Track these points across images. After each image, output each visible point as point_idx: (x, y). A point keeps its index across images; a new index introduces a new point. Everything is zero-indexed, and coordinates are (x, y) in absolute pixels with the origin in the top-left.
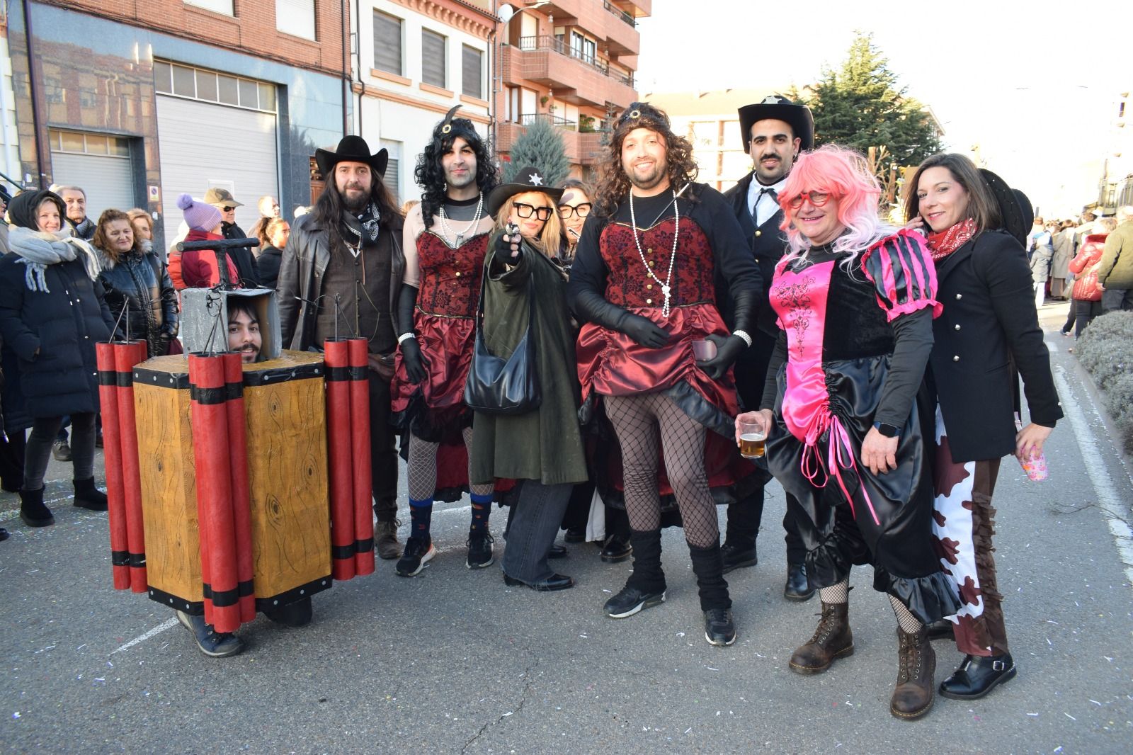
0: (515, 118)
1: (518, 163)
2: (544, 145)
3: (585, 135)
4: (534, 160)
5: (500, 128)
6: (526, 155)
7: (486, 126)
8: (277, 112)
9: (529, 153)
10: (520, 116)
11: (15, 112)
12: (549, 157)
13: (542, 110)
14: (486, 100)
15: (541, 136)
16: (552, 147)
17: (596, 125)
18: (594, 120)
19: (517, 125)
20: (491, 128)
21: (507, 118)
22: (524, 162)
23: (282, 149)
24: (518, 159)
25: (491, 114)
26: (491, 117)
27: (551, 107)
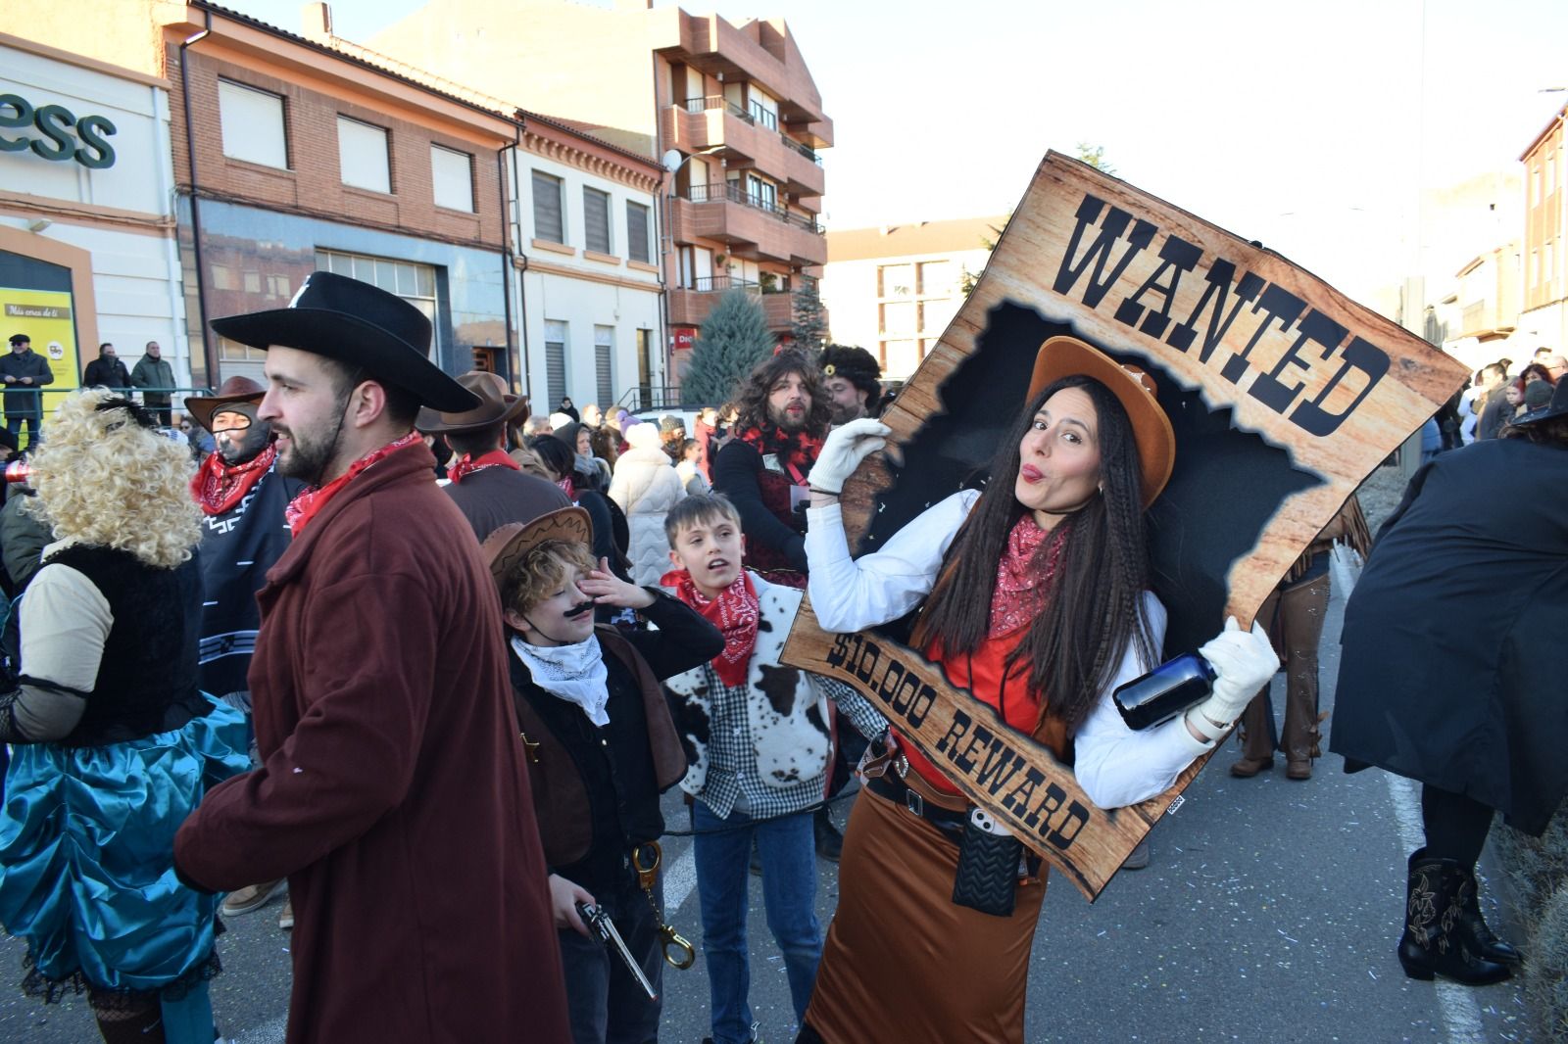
0: (688, 283)
1: (713, 340)
2: (743, 318)
3: (768, 296)
4: (731, 336)
5: (672, 296)
6: (722, 330)
7: (656, 295)
8: (436, 298)
9: (726, 329)
10: (694, 280)
11: (185, 320)
12: (749, 332)
13: (719, 272)
14: (655, 264)
15: (739, 308)
16: (751, 320)
17: (779, 284)
18: (775, 277)
19: (692, 292)
20: (662, 297)
21: (679, 284)
22: (721, 339)
23: (443, 340)
24: (713, 336)
25: (661, 280)
26: (662, 284)
27: (729, 266)
